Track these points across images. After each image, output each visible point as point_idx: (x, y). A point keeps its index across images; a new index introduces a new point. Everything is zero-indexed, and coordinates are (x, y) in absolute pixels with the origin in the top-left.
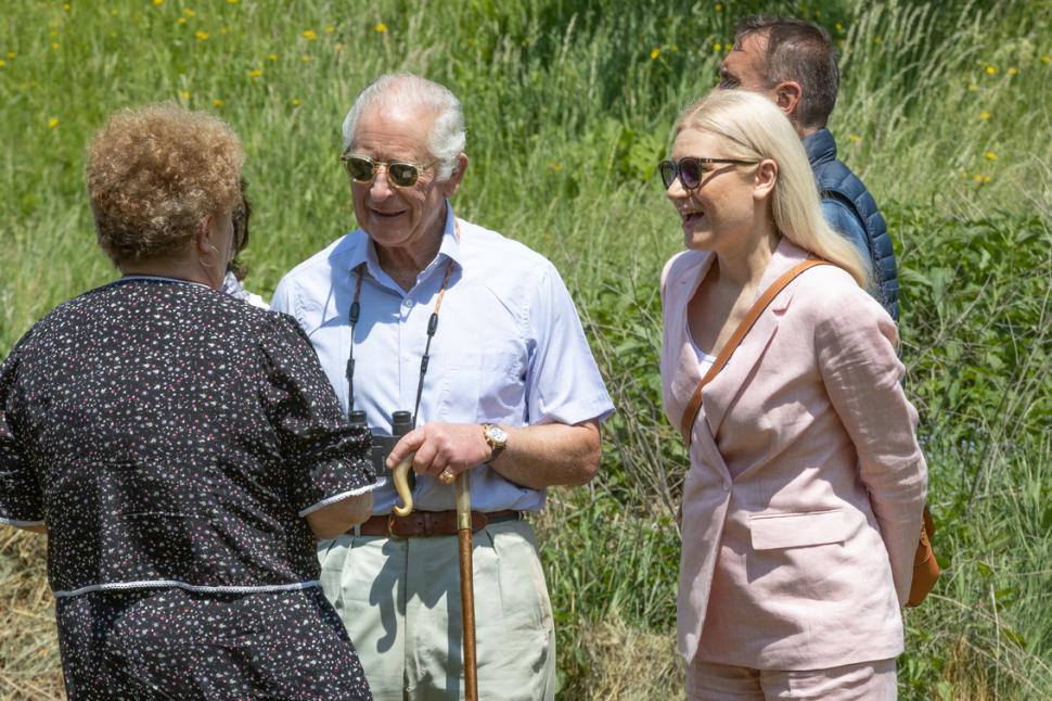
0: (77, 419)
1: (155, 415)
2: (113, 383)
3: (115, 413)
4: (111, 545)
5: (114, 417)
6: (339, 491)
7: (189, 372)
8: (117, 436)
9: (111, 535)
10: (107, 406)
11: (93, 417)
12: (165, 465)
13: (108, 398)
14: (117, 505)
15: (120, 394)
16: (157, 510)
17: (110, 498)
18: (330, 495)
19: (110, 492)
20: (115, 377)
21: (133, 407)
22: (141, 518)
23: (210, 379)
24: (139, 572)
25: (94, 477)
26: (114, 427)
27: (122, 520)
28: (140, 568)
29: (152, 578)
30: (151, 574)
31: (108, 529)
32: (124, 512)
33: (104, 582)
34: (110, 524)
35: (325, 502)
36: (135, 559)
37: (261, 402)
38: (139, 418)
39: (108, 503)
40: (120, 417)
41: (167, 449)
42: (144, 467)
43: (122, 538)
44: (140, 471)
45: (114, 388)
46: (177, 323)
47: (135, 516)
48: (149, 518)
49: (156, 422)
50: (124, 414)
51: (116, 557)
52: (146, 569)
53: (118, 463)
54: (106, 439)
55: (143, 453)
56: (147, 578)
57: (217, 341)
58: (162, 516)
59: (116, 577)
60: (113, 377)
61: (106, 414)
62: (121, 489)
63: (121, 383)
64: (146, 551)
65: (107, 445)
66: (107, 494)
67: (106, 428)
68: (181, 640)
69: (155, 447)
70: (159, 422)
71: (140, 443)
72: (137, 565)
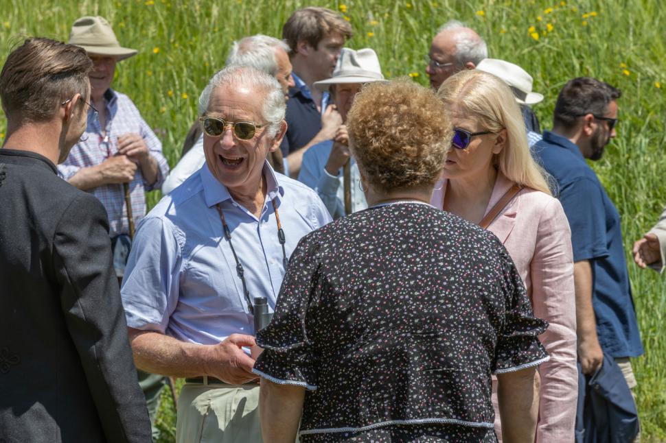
0: (390, 303)
1: (452, 299)
2: (419, 277)
3: (423, 297)
4: (415, 392)
5: (422, 301)
8: (426, 315)
9: (416, 385)
10: (416, 293)
11: (405, 302)
12: (457, 334)
14: (420, 363)
15: (426, 285)
16: (451, 366)
17: (416, 359)
19: (415, 354)
20: (421, 272)
21: (437, 293)
22: (436, 373)
24: (429, 412)
25: (402, 344)
26: (423, 308)
27: (422, 375)
28: (430, 409)
30: (437, 413)
31: (414, 381)
32: (424, 369)
33: (409, 418)
34: (415, 377)
36: (427, 403)
38: (442, 301)
39: (415, 363)
40: (428, 301)
41: (459, 323)
42: (443, 336)
43: (421, 388)
44: (440, 339)
45: (420, 280)
47: (431, 372)
48: (443, 373)
49: (453, 304)
50: (430, 299)
51: (417, 401)
53: (423, 333)
54: (416, 317)
55: (444, 326)
56: (434, 416)
58: (453, 371)
59: (417, 415)
60: (418, 272)
61: (415, 299)
62: (423, 352)
63: (426, 277)
65: (416, 321)
66: (413, 356)
67: (417, 309)
69: (452, 321)
70: (455, 304)
71: (442, 319)
72: (428, 406)
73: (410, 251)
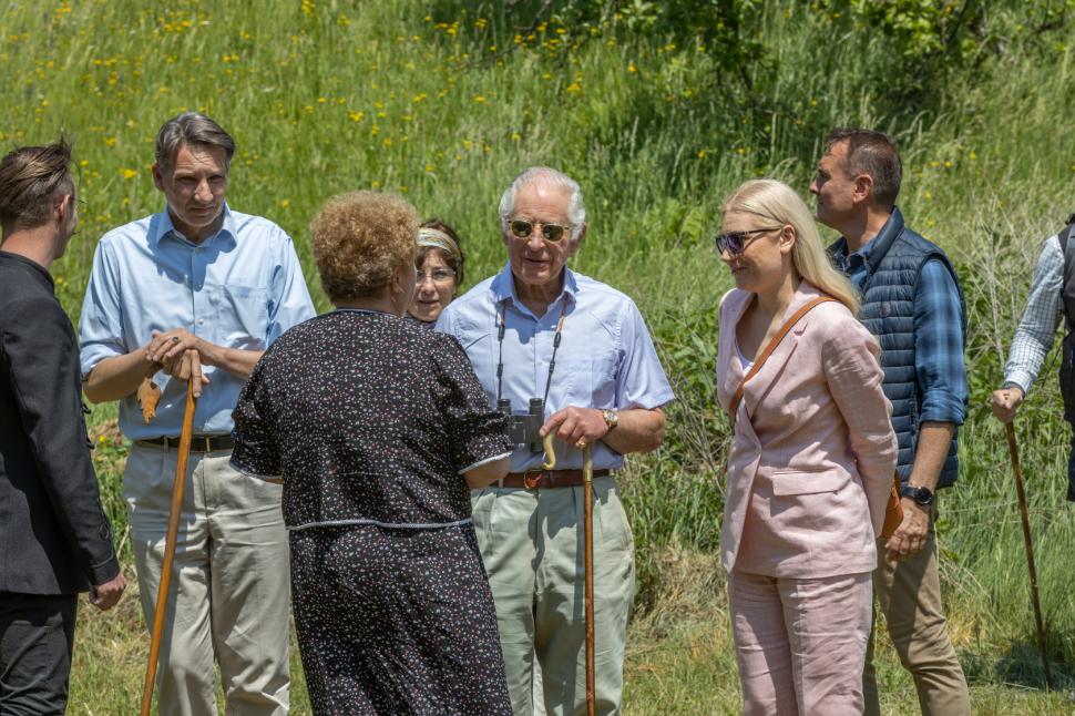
0: (304, 408)
1: (358, 405)
2: (330, 383)
3: (331, 403)
4: (328, 495)
5: (330, 406)
6: (486, 457)
7: (382, 376)
8: (333, 420)
9: (329, 488)
10: (325, 399)
11: (315, 406)
12: (365, 440)
13: (326, 393)
14: (332, 467)
15: (334, 391)
16: (361, 470)
17: (328, 462)
18: (480, 460)
19: (327, 458)
20: (331, 379)
21: (343, 400)
22: (349, 476)
23: (397, 380)
25: (316, 448)
26: (330, 414)
27: (336, 478)
28: (349, 511)
29: (357, 518)
30: (356, 514)
31: (326, 484)
32: (338, 472)
33: (324, 520)
34: (327, 480)
35: (476, 465)
36: (345, 504)
37: (432, 396)
38: (347, 408)
39: (326, 466)
40: (334, 407)
41: (367, 429)
42: (350, 441)
43: (336, 490)
44: (348, 444)
45: (330, 386)
46: (374, 342)
47: (345, 475)
48: (355, 476)
49: (359, 410)
50: (337, 405)
51: (332, 503)
52: (353, 512)
53: (333, 438)
54: (324, 422)
55: (350, 432)
56: (353, 517)
57: (402, 354)
58: (364, 475)
59: (331, 516)
60: (329, 379)
61: (324, 405)
62: (335, 456)
63: (335, 383)
64: (353, 499)
65: (325, 426)
66: (325, 460)
67: (325, 414)
68: (377, 560)
69: (358, 427)
70: (362, 410)
71: (348, 424)
72: (346, 508)
73: (328, 357)
